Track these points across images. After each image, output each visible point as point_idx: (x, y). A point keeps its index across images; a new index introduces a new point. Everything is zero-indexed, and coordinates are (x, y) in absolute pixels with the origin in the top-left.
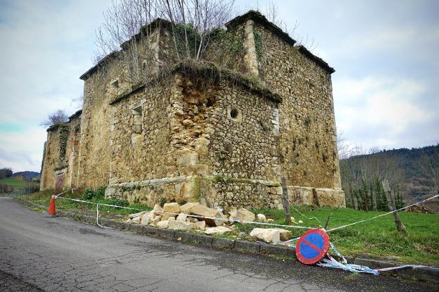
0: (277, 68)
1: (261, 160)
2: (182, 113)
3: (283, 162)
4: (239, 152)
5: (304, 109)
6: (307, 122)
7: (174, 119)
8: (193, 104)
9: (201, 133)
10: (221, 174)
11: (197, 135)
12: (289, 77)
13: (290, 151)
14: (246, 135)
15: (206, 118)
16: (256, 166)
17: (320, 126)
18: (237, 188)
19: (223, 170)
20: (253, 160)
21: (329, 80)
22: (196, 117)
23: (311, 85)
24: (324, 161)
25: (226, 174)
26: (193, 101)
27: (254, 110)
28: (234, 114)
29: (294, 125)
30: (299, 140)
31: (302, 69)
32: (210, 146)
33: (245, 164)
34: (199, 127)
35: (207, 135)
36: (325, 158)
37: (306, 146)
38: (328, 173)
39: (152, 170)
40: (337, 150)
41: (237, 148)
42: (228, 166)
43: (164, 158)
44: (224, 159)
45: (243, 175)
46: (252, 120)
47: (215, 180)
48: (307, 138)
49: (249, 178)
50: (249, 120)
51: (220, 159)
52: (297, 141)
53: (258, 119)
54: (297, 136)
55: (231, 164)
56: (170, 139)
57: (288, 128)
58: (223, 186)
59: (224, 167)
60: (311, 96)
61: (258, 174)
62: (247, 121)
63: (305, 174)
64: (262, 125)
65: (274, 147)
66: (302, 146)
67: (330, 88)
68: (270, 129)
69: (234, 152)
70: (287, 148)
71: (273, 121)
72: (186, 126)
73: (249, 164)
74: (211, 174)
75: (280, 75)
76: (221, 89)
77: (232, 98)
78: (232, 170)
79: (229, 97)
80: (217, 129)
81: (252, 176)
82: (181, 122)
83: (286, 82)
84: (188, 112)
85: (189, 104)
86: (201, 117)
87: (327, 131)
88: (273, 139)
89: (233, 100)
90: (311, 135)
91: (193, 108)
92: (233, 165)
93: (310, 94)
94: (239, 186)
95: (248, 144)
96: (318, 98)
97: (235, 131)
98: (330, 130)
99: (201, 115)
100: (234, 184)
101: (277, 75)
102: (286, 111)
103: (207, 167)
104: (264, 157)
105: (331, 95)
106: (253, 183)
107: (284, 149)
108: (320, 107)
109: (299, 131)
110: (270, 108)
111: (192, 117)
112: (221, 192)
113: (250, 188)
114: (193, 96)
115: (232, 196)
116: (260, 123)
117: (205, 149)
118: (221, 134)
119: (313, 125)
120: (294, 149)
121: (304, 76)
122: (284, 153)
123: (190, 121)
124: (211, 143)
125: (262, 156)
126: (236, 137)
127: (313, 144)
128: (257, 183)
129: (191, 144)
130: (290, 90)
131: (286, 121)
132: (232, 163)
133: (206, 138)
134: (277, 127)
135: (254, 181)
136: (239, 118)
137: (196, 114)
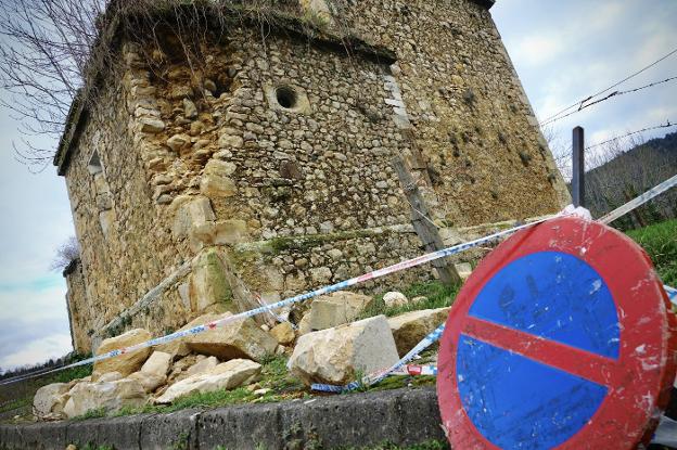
0: (374, 9)
1: (382, 184)
2: (160, 124)
3: (441, 183)
4: (322, 176)
5: (455, 77)
6: (469, 100)
7: (143, 144)
8: (181, 98)
9: (211, 154)
10: (285, 232)
11: (204, 160)
12: (404, 23)
13: (449, 161)
14: (329, 137)
15: (216, 119)
16: (375, 197)
17: (498, 103)
18: (336, 253)
19: (290, 222)
20: (362, 188)
21: (488, 19)
22: (195, 125)
23: (456, 33)
24: (526, 164)
25: (300, 230)
26: (178, 91)
27: (336, 84)
28: (286, 98)
29: (443, 109)
30: (463, 135)
31: (428, 8)
32: (237, 175)
33: (343, 200)
34: (203, 141)
35: (224, 152)
36: (525, 161)
37: (481, 145)
38: (540, 187)
39: (142, 273)
40: (544, 141)
41: (314, 168)
42: (302, 210)
43: (152, 238)
44: (284, 198)
45: (347, 223)
46: (337, 104)
47: (270, 249)
48: (477, 130)
49: (364, 225)
50: (330, 105)
51: (275, 200)
52: (459, 138)
53: (350, 100)
54: (455, 130)
55: (308, 205)
56: (149, 191)
57: (432, 118)
58: (295, 259)
59: (292, 215)
60: (461, 53)
61: (384, 213)
62: (325, 108)
63: (495, 197)
64: (363, 111)
65: (407, 151)
66: (471, 145)
67: (494, 32)
68: (385, 118)
69: (309, 177)
70: (442, 156)
71: (388, 101)
72: (177, 151)
73: (356, 197)
74: (257, 238)
75: (385, 22)
76: (234, 50)
77: (271, 64)
78: (315, 219)
79: (262, 64)
80: (246, 134)
81: (370, 222)
82: (164, 145)
83: (401, 34)
84: (172, 118)
85: (172, 100)
86: (205, 121)
87: (514, 110)
88: (399, 137)
89: (275, 68)
90: (484, 123)
91: (183, 106)
92: (314, 207)
93: (458, 49)
94: (342, 249)
95: (339, 155)
96: (476, 54)
97: (299, 133)
98: (518, 108)
99: (206, 116)
100: (326, 246)
101: (377, 22)
102: (419, 87)
103: (241, 224)
104: (389, 175)
105: (501, 46)
106: (376, 235)
107: (435, 158)
108: (486, 67)
109: (458, 119)
110: (372, 75)
111: (185, 128)
112: (294, 273)
113: (371, 247)
114: (176, 80)
115: (329, 274)
116: (359, 107)
117: (226, 185)
118: (264, 143)
119: (481, 104)
120: (456, 155)
121: (436, 18)
122: (436, 166)
123: (184, 137)
124: (240, 170)
125: (382, 175)
126: (305, 145)
127: (492, 138)
128: (387, 233)
129: (192, 182)
130: (414, 47)
131: (423, 105)
132: (310, 203)
133: (224, 159)
134: (401, 111)
135: (378, 230)
136: (303, 104)
137: (193, 118)
